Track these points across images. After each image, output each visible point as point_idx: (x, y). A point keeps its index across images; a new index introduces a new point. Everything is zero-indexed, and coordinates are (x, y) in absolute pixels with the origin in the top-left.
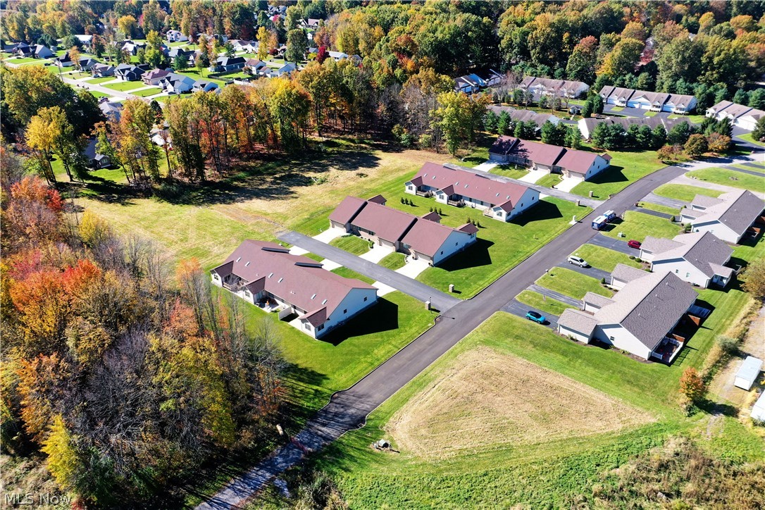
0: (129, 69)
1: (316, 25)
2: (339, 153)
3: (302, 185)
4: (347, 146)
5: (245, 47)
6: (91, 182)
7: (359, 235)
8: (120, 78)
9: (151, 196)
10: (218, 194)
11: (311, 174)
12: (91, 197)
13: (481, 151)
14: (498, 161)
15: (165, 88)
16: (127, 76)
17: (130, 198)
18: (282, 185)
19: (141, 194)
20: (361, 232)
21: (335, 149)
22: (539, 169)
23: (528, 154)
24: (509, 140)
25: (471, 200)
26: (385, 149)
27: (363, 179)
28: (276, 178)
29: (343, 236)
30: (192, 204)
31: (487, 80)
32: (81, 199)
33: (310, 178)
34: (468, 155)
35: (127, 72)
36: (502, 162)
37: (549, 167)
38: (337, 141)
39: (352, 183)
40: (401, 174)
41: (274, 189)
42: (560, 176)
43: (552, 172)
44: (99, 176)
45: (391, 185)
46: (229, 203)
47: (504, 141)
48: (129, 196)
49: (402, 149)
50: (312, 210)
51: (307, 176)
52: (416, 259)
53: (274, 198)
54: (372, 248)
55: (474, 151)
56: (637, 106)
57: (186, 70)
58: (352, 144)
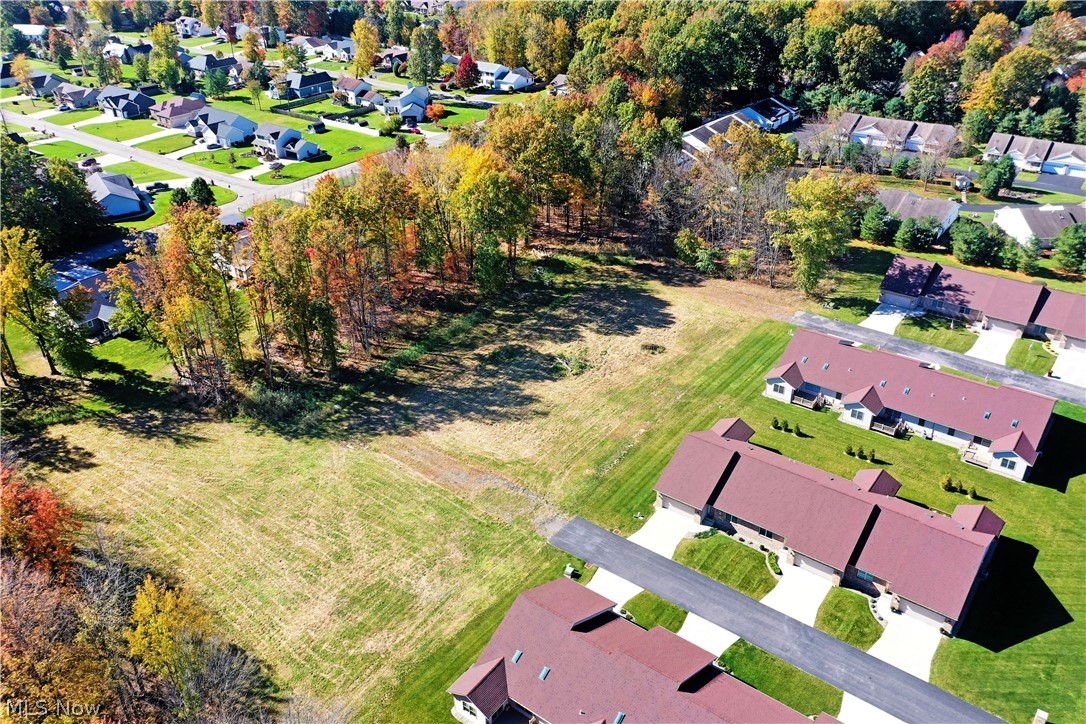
0: (125, 97)
1: (424, 7)
2: (581, 288)
3: (543, 378)
4: (588, 270)
5: (319, 49)
6: (95, 375)
7: (732, 532)
8: (110, 112)
9: (235, 415)
10: (376, 404)
11: (548, 347)
12: (103, 419)
13: (852, 282)
14: (903, 309)
15: (199, 135)
16: (124, 110)
17: (190, 421)
18: (502, 378)
19: (213, 410)
20: (737, 526)
21: (569, 278)
22: (994, 327)
23: (968, 297)
24: (920, 266)
25: (922, 422)
26: (667, 280)
27: (659, 358)
28: (480, 358)
29: (698, 536)
30: (328, 435)
31: (773, 118)
32: (82, 425)
33: (551, 358)
34: (833, 291)
35: (123, 103)
36: (911, 309)
37: (1020, 327)
38: (563, 258)
39: (642, 370)
40: (731, 343)
41: (488, 389)
42: (1044, 345)
43: (1026, 335)
44: (112, 360)
45: (726, 375)
46: (407, 433)
47: (909, 267)
48: (186, 415)
49: (698, 277)
50: (594, 452)
51: (543, 350)
52: (899, 612)
53: (497, 418)
54: (780, 573)
55: (839, 281)
56: (1061, 171)
57: (226, 95)
58: (595, 265)
